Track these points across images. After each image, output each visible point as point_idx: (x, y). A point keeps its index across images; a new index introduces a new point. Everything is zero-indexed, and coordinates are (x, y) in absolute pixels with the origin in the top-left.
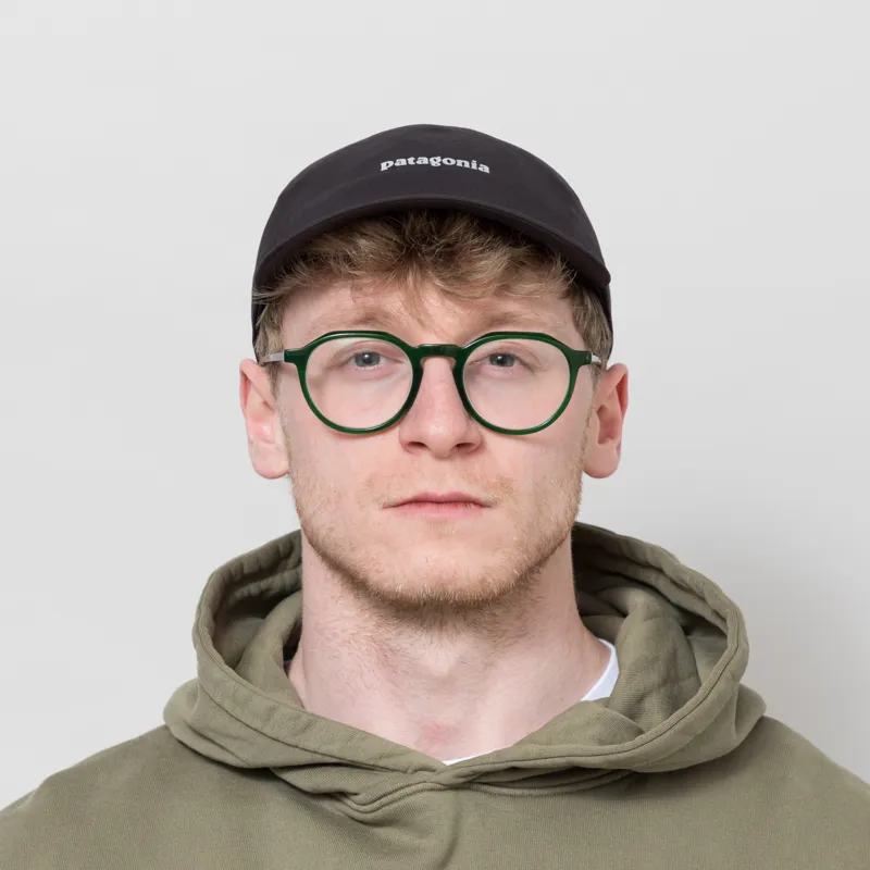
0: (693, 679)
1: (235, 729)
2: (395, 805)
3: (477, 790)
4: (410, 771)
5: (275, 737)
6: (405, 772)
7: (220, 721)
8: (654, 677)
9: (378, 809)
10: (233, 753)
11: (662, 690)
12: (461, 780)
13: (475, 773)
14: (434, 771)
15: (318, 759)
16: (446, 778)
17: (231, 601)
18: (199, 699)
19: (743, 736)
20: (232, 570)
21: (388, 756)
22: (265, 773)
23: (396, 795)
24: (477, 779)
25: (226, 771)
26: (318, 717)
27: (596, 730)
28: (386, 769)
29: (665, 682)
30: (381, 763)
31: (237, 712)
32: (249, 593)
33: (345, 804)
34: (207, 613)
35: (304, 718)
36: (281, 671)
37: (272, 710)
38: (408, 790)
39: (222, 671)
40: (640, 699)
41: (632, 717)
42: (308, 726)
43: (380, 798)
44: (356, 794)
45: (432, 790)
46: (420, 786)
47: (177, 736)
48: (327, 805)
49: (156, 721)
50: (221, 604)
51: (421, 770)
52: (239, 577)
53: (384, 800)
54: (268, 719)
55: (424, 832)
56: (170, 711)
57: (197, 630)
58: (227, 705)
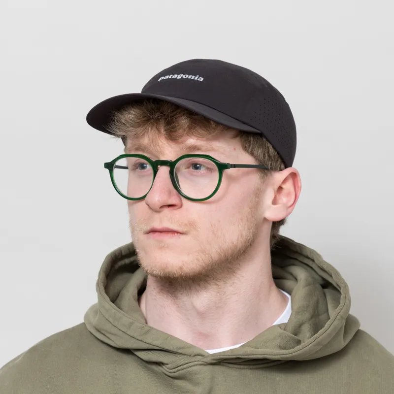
0: (325, 314)
1: (114, 330)
2: (184, 371)
3: (223, 365)
4: (192, 356)
5: (132, 335)
6: (190, 356)
7: (107, 327)
8: (307, 315)
9: (176, 372)
10: (113, 341)
11: (311, 321)
12: (215, 361)
13: (221, 359)
14: (203, 356)
15: (151, 347)
16: (208, 360)
17: (116, 267)
18: (98, 315)
19: (347, 342)
20: (116, 253)
21: (183, 348)
22: (128, 351)
23: (185, 366)
24: (222, 361)
25: (110, 348)
26: (153, 328)
27: (278, 341)
28: (181, 354)
29: (312, 318)
30: (179, 351)
31: (116, 323)
32: (125, 264)
33: (163, 368)
34: (103, 276)
35: (146, 328)
36: (136, 303)
37: (132, 324)
38: (191, 364)
39: (109, 304)
40: (300, 326)
41: (296, 335)
42: (148, 332)
43: (178, 367)
44: (167, 364)
45: (201, 365)
46: (196, 363)
47: (89, 329)
48: (155, 367)
49: (81, 320)
50: (111, 270)
51: (197, 355)
52: (120, 257)
53: (179, 368)
54: (130, 328)
55: (196, 384)
56: (86, 317)
57: (98, 284)
58: (111, 320)
